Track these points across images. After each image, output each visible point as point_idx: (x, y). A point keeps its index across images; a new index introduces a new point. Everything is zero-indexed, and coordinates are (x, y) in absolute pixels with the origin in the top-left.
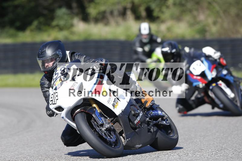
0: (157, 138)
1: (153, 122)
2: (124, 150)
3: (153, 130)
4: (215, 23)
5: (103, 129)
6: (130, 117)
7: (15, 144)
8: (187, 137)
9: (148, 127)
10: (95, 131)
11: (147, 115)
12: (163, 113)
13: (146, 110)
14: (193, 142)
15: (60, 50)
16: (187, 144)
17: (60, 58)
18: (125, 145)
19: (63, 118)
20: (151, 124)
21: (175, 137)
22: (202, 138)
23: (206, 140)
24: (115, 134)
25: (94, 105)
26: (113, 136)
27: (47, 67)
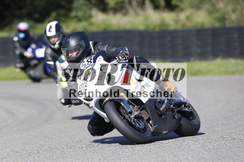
0: (182, 124)
1: (177, 109)
3: (177, 117)
4: (234, 11)
5: (132, 116)
6: (156, 105)
7: (36, 137)
8: (209, 125)
9: (173, 114)
10: (125, 118)
12: (185, 100)
14: (214, 130)
15: (83, 41)
16: (209, 132)
17: (83, 48)
18: (153, 132)
20: (175, 110)
21: (197, 123)
22: (224, 126)
23: (228, 128)
24: (143, 121)
26: (141, 123)
27: (71, 57)
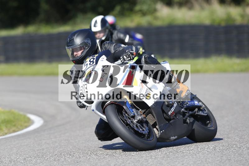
0: (194, 129)
1: (189, 113)
2: (158, 143)
3: (190, 121)
9: (184, 118)
10: (126, 123)
11: (183, 105)
15: (88, 39)
18: (159, 138)
19: (93, 110)
20: (187, 114)
26: (145, 128)
27: (76, 56)
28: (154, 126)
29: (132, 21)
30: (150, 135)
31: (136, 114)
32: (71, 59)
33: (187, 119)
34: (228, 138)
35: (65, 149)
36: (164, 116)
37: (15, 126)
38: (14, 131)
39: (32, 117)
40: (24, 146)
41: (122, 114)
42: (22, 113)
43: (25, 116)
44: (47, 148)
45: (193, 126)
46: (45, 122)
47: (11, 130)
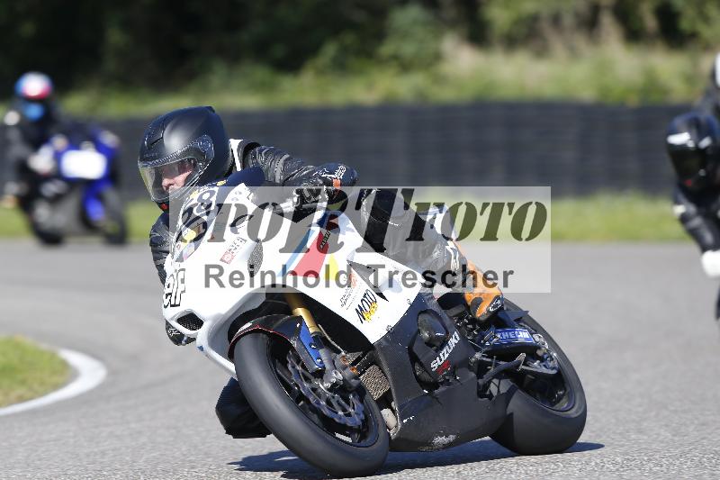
0: (512, 414)
1: (497, 365)
2: (392, 454)
5: (324, 386)
6: (415, 349)
9: (481, 381)
12: (538, 338)
13: (478, 327)
15: (206, 138)
17: (206, 162)
19: (201, 349)
20: (491, 370)
21: (573, 413)
24: (362, 401)
25: (300, 312)
26: (354, 408)
27: (167, 188)
28: (385, 401)
29: (370, 87)
30: (368, 430)
31: (328, 367)
32: (153, 198)
33: (489, 386)
34: (640, 431)
35: (167, 452)
36: (415, 373)
37: (23, 382)
38: (21, 399)
39: (74, 358)
40: (49, 441)
41: (285, 364)
42: (44, 346)
43: (53, 356)
44: (113, 450)
45: (507, 405)
46: (112, 372)
47: (13, 395)
